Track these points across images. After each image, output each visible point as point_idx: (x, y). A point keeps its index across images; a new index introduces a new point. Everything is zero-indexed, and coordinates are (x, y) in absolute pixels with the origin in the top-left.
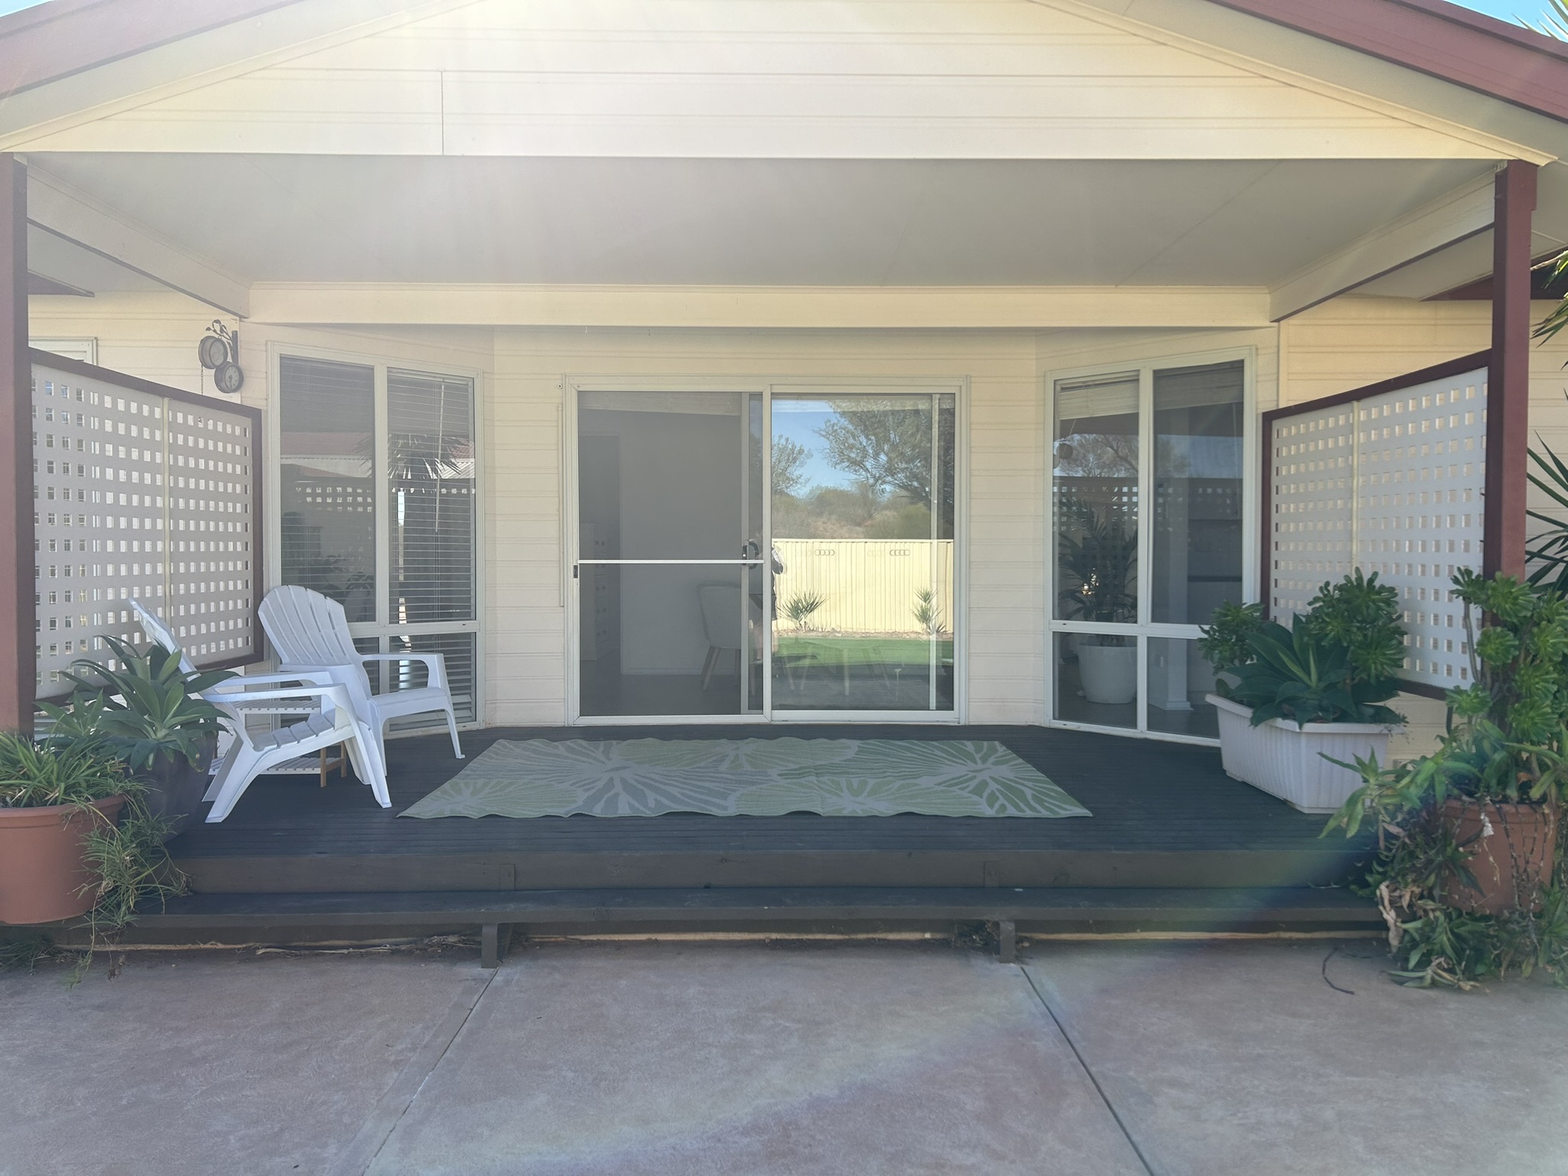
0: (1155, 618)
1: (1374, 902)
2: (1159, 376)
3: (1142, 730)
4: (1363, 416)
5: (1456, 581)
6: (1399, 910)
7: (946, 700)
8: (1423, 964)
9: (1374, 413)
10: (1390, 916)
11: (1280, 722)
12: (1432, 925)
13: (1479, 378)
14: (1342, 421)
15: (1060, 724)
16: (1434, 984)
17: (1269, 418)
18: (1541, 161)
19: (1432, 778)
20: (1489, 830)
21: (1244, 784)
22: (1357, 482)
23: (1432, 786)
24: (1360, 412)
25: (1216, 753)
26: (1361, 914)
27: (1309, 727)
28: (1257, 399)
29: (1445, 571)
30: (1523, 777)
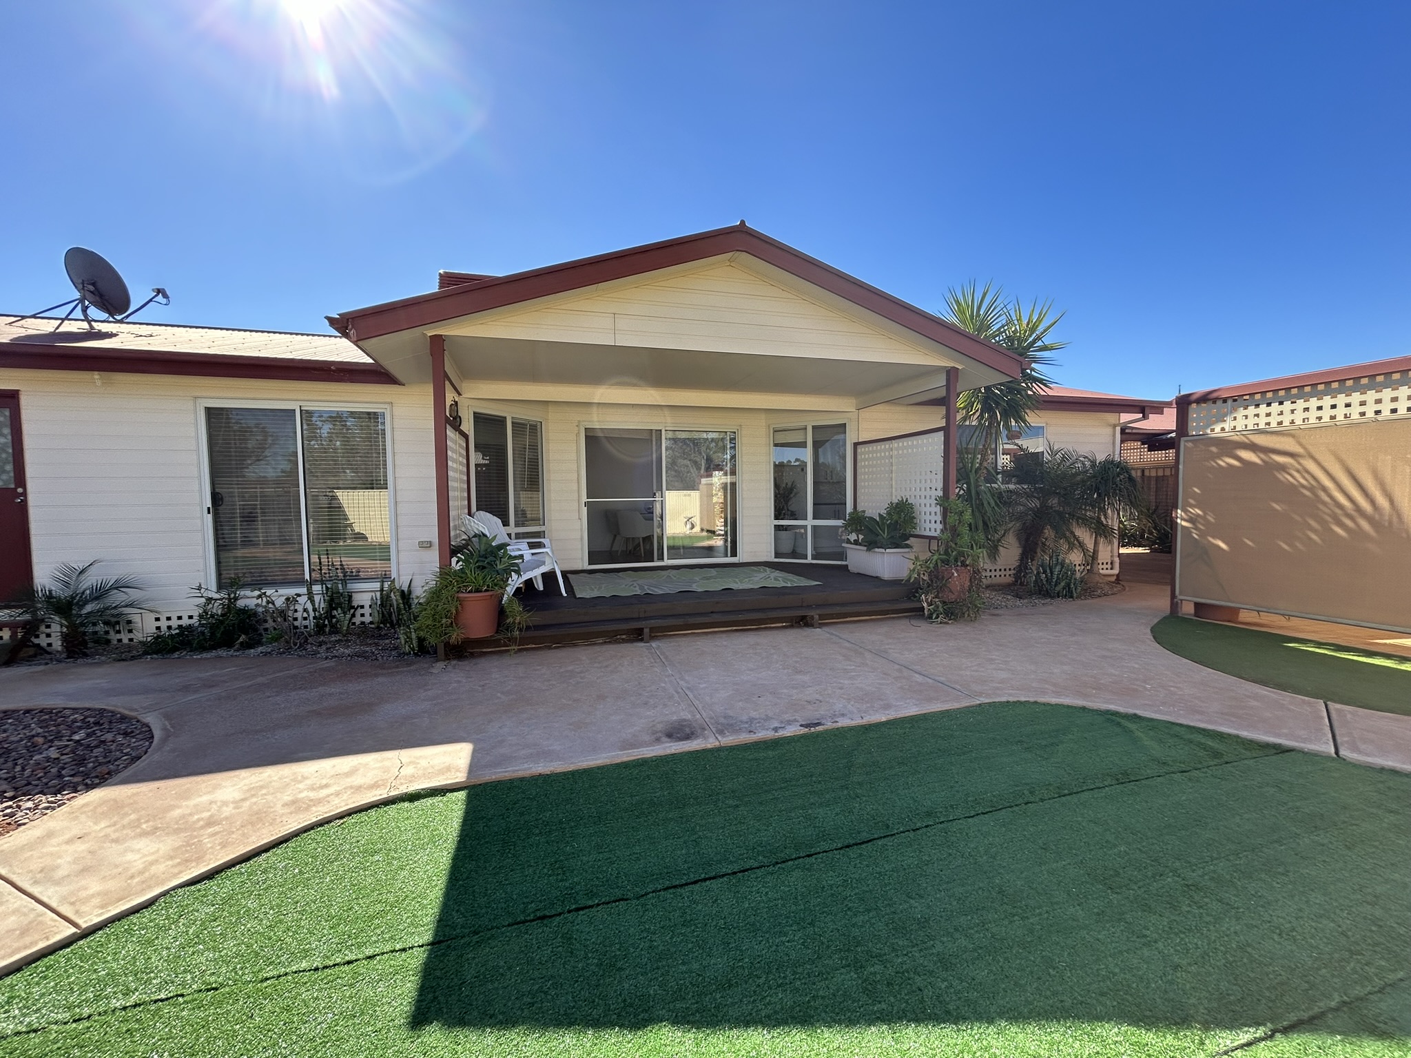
0: (815, 518)
1: (920, 601)
2: (814, 427)
3: (809, 560)
4: (896, 445)
5: (936, 500)
6: (928, 603)
7: (734, 554)
8: (937, 618)
9: (901, 444)
10: (925, 605)
11: (877, 550)
12: (938, 607)
13: (941, 434)
14: (887, 446)
15: (777, 560)
16: (941, 623)
17: (856, 445)
18: (960, 368)
19: (936, 561)
20: (956, 575)
21: (859, 574)
22: (894, 468)
23: (937, 564)
24: (895, 444)
25: (847, 566)
26: (916, 605)
27: (888, 550)
28: (851, 437)
29: (933, 498)
30: (962, 558)
